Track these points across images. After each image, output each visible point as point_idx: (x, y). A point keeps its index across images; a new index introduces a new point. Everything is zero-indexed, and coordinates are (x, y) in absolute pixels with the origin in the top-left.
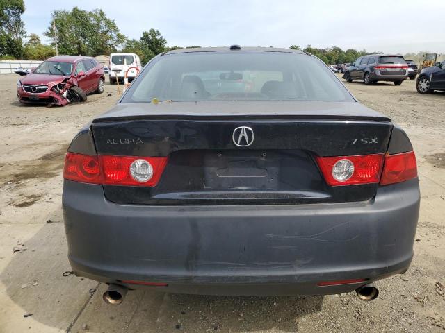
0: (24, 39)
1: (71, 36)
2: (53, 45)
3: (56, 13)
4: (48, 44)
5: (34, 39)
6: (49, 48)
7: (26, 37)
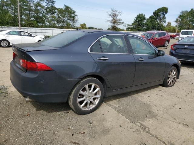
0: (164, 24)
1: (186, 22)
2: (176, 26)
3: (182, 12)
4: (175, 26)
5: (169, 24)
6: (174, 27)
7: (165, 23)
